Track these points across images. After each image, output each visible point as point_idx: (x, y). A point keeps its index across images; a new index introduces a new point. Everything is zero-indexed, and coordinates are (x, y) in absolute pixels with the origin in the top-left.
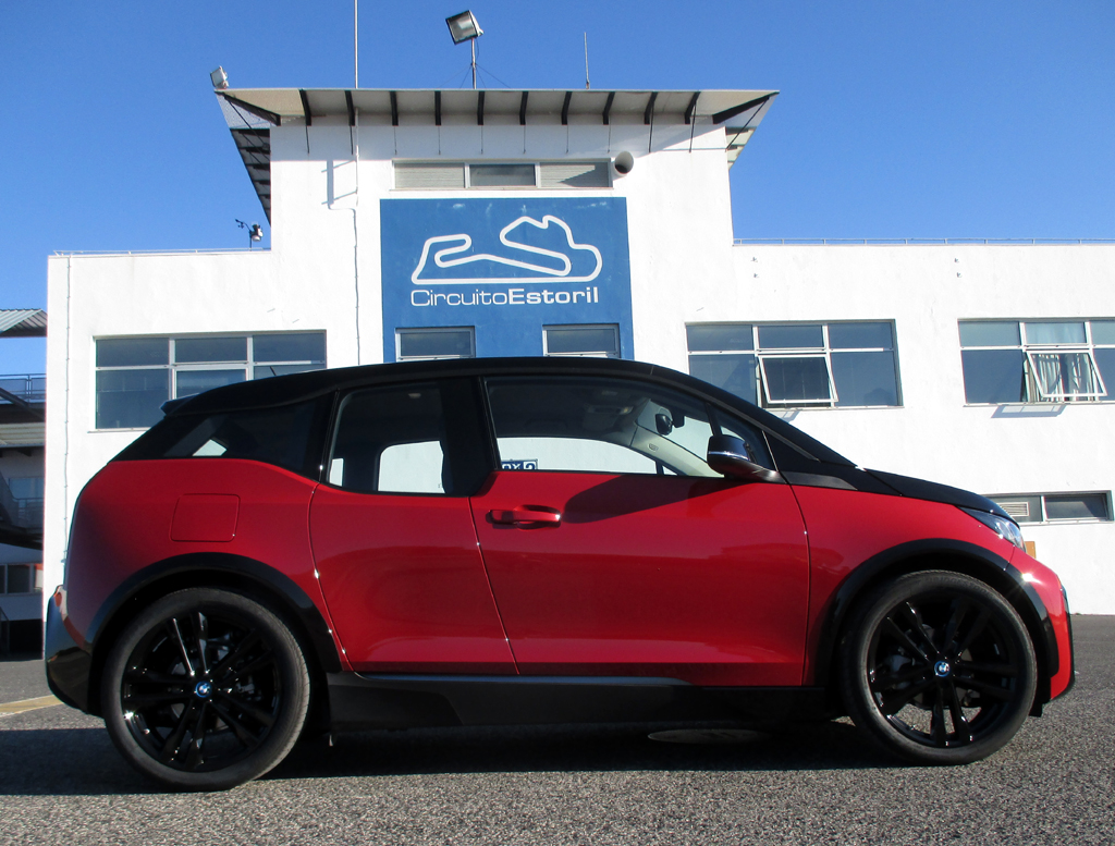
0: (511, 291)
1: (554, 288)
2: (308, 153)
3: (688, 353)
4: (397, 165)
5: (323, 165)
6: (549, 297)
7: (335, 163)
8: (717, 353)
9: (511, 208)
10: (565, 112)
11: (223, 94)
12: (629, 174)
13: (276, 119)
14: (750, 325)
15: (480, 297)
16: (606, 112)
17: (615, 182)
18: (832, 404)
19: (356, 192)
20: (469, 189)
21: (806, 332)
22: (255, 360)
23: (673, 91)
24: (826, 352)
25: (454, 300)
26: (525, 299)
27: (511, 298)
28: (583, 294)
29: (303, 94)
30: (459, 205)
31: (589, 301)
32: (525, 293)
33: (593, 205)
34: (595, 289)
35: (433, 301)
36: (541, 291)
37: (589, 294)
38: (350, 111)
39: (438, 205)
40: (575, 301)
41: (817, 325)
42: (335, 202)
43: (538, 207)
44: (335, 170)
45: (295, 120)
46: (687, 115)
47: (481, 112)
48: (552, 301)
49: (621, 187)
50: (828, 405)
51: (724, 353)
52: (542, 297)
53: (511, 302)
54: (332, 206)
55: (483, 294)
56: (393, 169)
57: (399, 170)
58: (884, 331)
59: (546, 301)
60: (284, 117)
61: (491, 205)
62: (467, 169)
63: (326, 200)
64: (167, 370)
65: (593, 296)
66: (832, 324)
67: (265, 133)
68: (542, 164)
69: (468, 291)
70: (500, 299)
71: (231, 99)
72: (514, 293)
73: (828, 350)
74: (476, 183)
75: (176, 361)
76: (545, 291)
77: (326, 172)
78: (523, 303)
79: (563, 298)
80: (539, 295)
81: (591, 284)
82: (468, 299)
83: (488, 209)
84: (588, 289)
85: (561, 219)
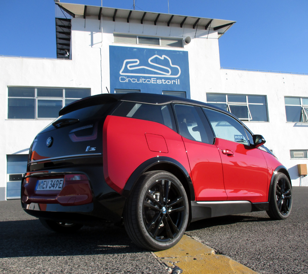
0: (152, 79)
1: (166, 79)
2: (84, 28)
3: (207, 102)
4: (115, 35)
5: (90, 33)
6: (164, 82)
7: (94, 33)
8: (215, 103)
9: (152, 52)
10: (169, 22)
11: (58, 4)
12: (189, 44)
13: (73, 15)
14: (225, 94)
15: (142, 80)
16: (182, 24)
17: (185, 46)
18: (249, 120)
19: (101, 42)
20: (138, 44)
21: (241, 97)
22: (66, 97)
23: (204, 18)
24: (247, 104)
25: (134, 80)
26: (157, 82)
27: (152, 81)
28: (175, 81)
29: (86, 7)
30: (135, 50)
31: (177, 84)
32: (156, 80)
33: (178, 53)
34: (179, 80)
35: (127, 80)
36: (162, 80)
37: (177, 81)
38: (100, 15)
39: (128, 49)
40: (172, 83)
41: (245, 95)
42: (94, 45)
43: (161, 52)
44: (94, 35)
45: (80, 16)
46: (206, 27)
47: (142, 20)
48: (165, 83)
49: (186, 48)
50: (248, 120)
51: (218, 103)
52: (162, 82)
53: (152, 83)
54: (92, 47)
55: (143, 79)
56: (113, 37)
57: (115, 37)
58: (263, 99)
59: (163, 83)
60: (76, 15)
61: (145, 50)
62: (138, 39)
63: (90, 44)
64: (34, 99)
65: (178, 82)
66: (249, 95)
67: (69, 20)
68: (162, 39)
69: (138, 78)
70: (149, 81)
71: (61, 7)
72: (153, 80)
74: (140, 43)
75: (37, 96)
76: (163, 80)
77: (90, 35)
78: (156, 83)
79: (168, 82)
80: (161, 81)
81: (177, 78)
82: (138, 81)
83: (145, 51)
84: (176, 80)
85: (168, 57)
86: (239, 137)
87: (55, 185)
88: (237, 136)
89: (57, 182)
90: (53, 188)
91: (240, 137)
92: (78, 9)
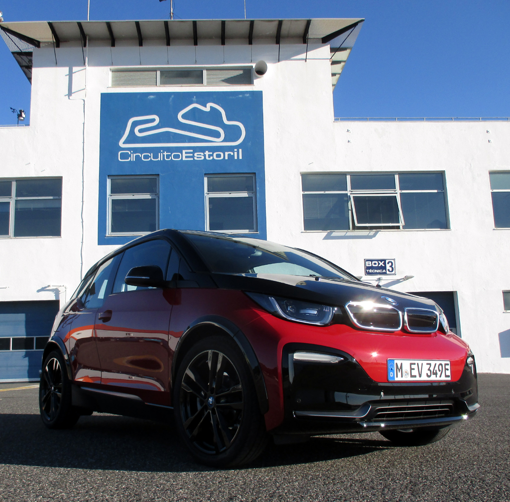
0: (184, 152)
1: (213, 149)
2: (56, 65)
3: (302, 193)
4: (113, 71)
5: (66, 70)
6: (209, 156)
7: (74, 69)
8: (322, 192)
9: (187, 98)
10: (223, 37)
12: (265, 75)
13: (36, 43)
14: (344, 174)
15: (164, 155)
16: (250, 38)
17: (255, 81)
18: (401, 227)
19: (85, 88)
20: (159, 86)
21: (384, 179)
22: (17, 196)
23: (291, 20)
24: (397, 193)
25: (146, 157)
26: (193, 157)
27: (184, 156)
28: (232, 154)
29: (50, 25)
30: (152, 97)
31: (236, 158)
32: (193, 153)
33: (241, 96)
34: (240, 150)
35: (133, 158)
36: (204, 152)
37: (236, 153)
39: (138, 97)
40: (226, 158)
41: (393, 174)
42: (73, 95)
43: (204, 98)
44: (73, 75)
45: (48, 44)
46: (303, 39)
47: (168, 37)
48: (211, 158)
49: (258, 84)
50: (398, 227)
51: (327, 192)
52: (205, 156)
53: (184, 159)
54: (70, 98)
55: (165, 154)
58: (438, 179)
59: (207, 158)
60: (42, 42)
61: (173, 96)
62: (159, 76)
63: (67, 93)
65: (239, 155)
66: (401, 174)
67: (30, 54)
68: (209, 70)
69: (156, 151)
70: (177, 156)
71: (5, 29)
72: (186, 153)
73: (398, 191)
74: (164, 83)
76: (207, 152)
77: (68, 76)
78: (192, 159)
79: (219, 156)
80: (202, 154)
81: (238, 147)
82: (156, 156)
83: (171, 99)
84: (236, 150)
85: (219, 105)
86: (375, 264)
88: (372, 261)
91: (379, 264)
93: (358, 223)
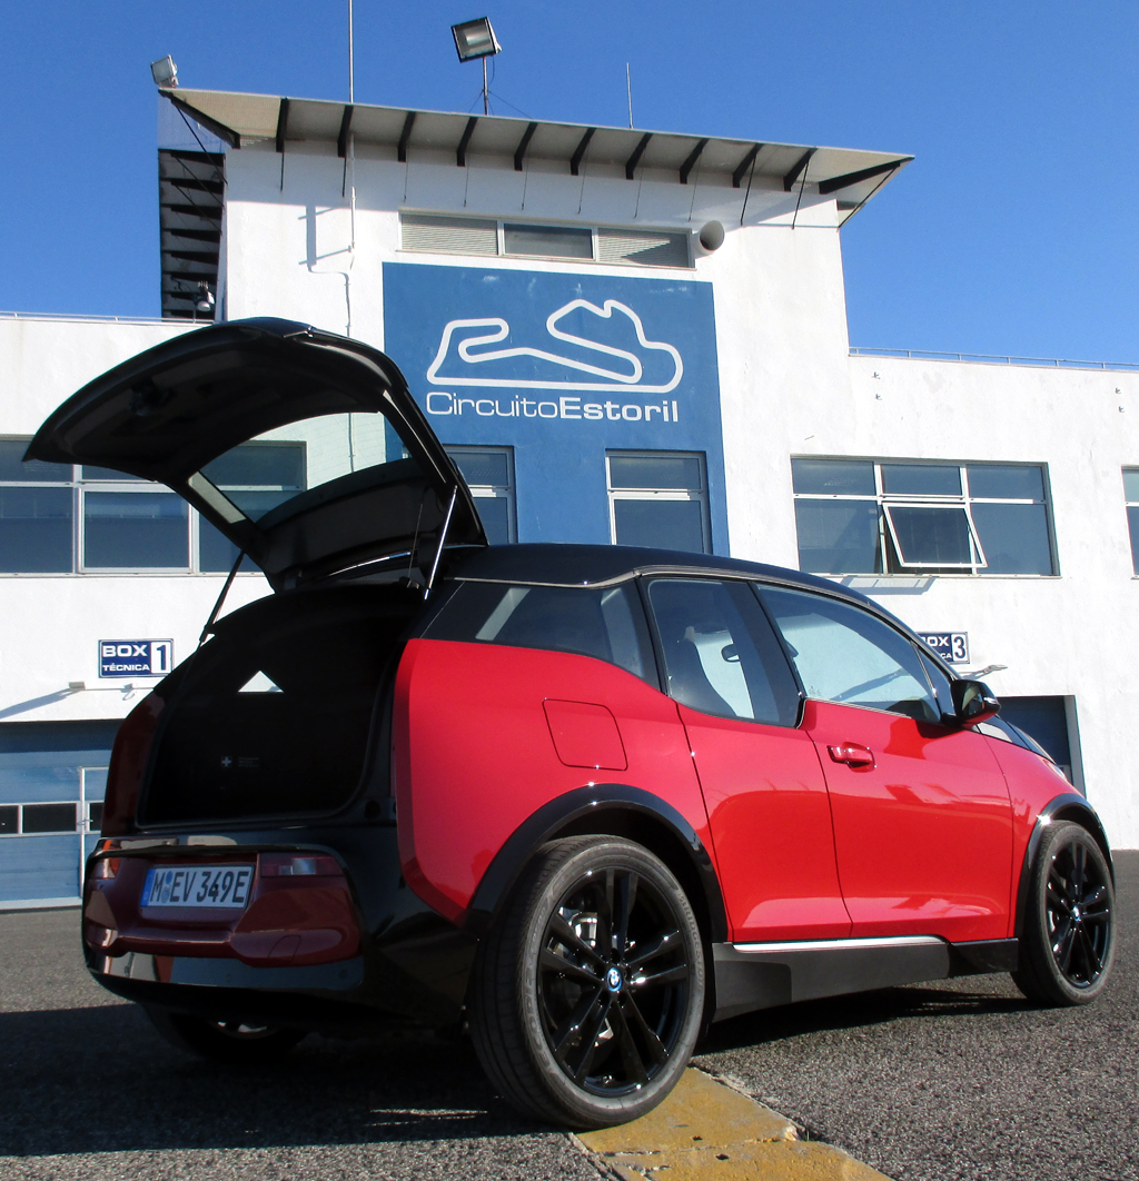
0: (562, 400)
1: (621, 398)
2: (280, 192)
3: (793, 496)
4: (406, 218)
5: (302, 210)
6: (614, 412)
7: (318, 210)
8: (831, 497)
9: (563, 287)
10: (633, 162)
11: (170, 96)
12: (716, 252)
13: (233, 138)
14: (871, 461)
15: (521, 407)
16: (686, 169)
17: (698, 262)
18: (974, 571)
19: (349, 250)
20: (503, 257)
21: (939, 474)
23: (780, 144)
24: (966, 502)
25: (484, 408)
26: (581, 412)
27: (563, 409)
28: (658, 410)
29: (285, 104)
30: (492, 278)
31: (666, 419)
32: (581, 404)
33: (670, 290)
34: (674, 403)
35: (457, 408)
36: (602, 403)
37: (665, 409)
38: (343, 138)
39: (463, 276)
40: (648, 418)
41: (955, 465)
42: (318, 262)
43: (598, 288)
44: (318, 218)
45: (262, 143)
46: (788, 180)
47: (522, 152)
48: (618, 416)
49: (705, 268)
50: (969, 571)
51: (839, 497)
52: (604, 410)
53: (563, 416)
54: (313, 268)
55: (525, 402)
56: (400, 224)
57: (410, 227)
58: (1036, 477)
59: (609, 416)
60: (245, 137)
61: (534, 281)
62: (501, 233)
63: (305, 259)
64: (71, 488)
65: (671, 413)
66: (971, 464)
67: (218, 159)
68: (604, 231)
69: (505, 396)
70: (550, 410)
71: (181, 105)
72: (567, 403)
73: (967, 500)
74: (512, 249)
75: (83, 478)
76: (609, 403)
77: (305, 221)
78: (580, 417)
79: (632, 413)
80: (600, 407)
81: (670, 396)
82: (505, 408)
83: (531, 285)
84: (665, 402)
85: (628, 306)
86: (932, 641)
87: (220, 888)
88: (926, 635)
89: (229, 879)
90: (214, 900)
91: (939, 642)
92: (253, 113)
93: (905, 561)
